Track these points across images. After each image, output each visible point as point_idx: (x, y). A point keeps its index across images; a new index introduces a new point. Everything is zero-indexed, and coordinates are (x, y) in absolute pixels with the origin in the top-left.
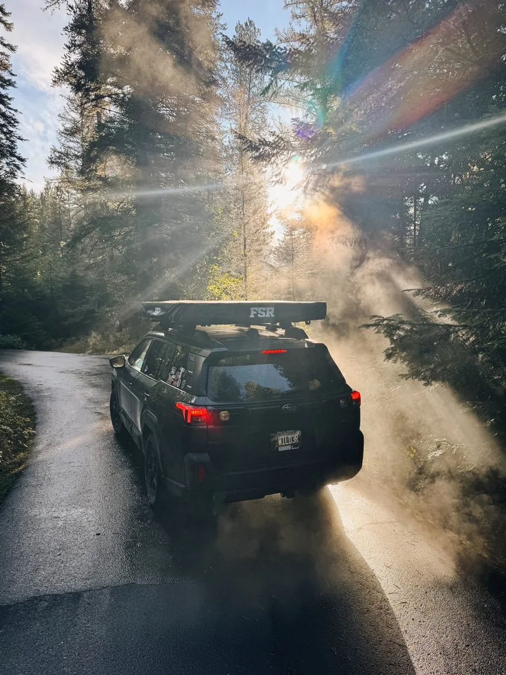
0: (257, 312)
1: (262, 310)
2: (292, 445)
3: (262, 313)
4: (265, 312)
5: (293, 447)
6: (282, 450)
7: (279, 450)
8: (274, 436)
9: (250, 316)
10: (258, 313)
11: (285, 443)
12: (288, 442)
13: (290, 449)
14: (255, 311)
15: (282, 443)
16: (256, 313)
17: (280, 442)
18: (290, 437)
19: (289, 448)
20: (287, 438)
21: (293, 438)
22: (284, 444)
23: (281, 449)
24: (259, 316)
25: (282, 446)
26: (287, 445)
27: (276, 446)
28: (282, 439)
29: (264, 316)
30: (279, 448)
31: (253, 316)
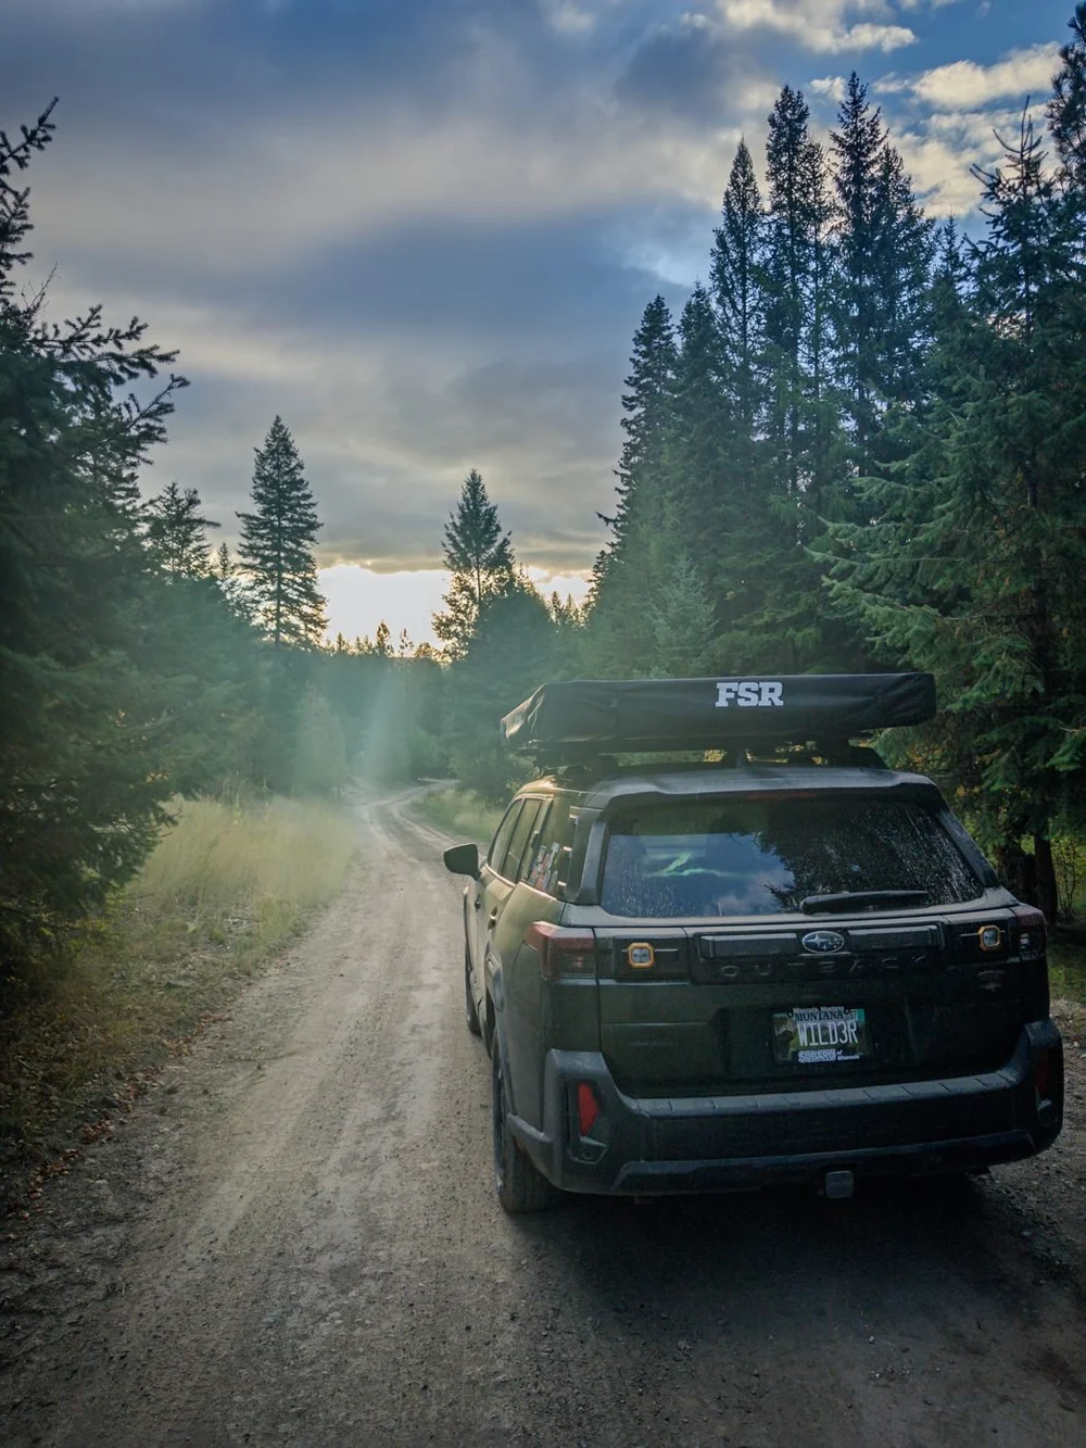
0: (736, 693)
1: (748, 690)
2: (838, 1047)
3: (748, 695)
4: (759, 692)
5: (843, 1054)
6: (809, 1061)
7: (801, 1061)
8: (783, 1021)
9: (718, 704)
10: (737, 696)
11: (817, 1040)
12: (826, 1038)
13: (833, 1058)
14: (729, 690)
15: (810, 1039)
16: (732, 695)
17: (803, 1037)
18: (831, 1024)
19: (830, 1055)
20: (824, 1028)
21: (840, 1029)
22: (814, 1044)
23: (805, 1057)
24: (741, 702)
25: (809, 1048)
26: (825, 1047)
27: (792, 1049)
28: (809, 1030)
29: (754, 701)
30: (801, 1054)
31: (726, 704)
